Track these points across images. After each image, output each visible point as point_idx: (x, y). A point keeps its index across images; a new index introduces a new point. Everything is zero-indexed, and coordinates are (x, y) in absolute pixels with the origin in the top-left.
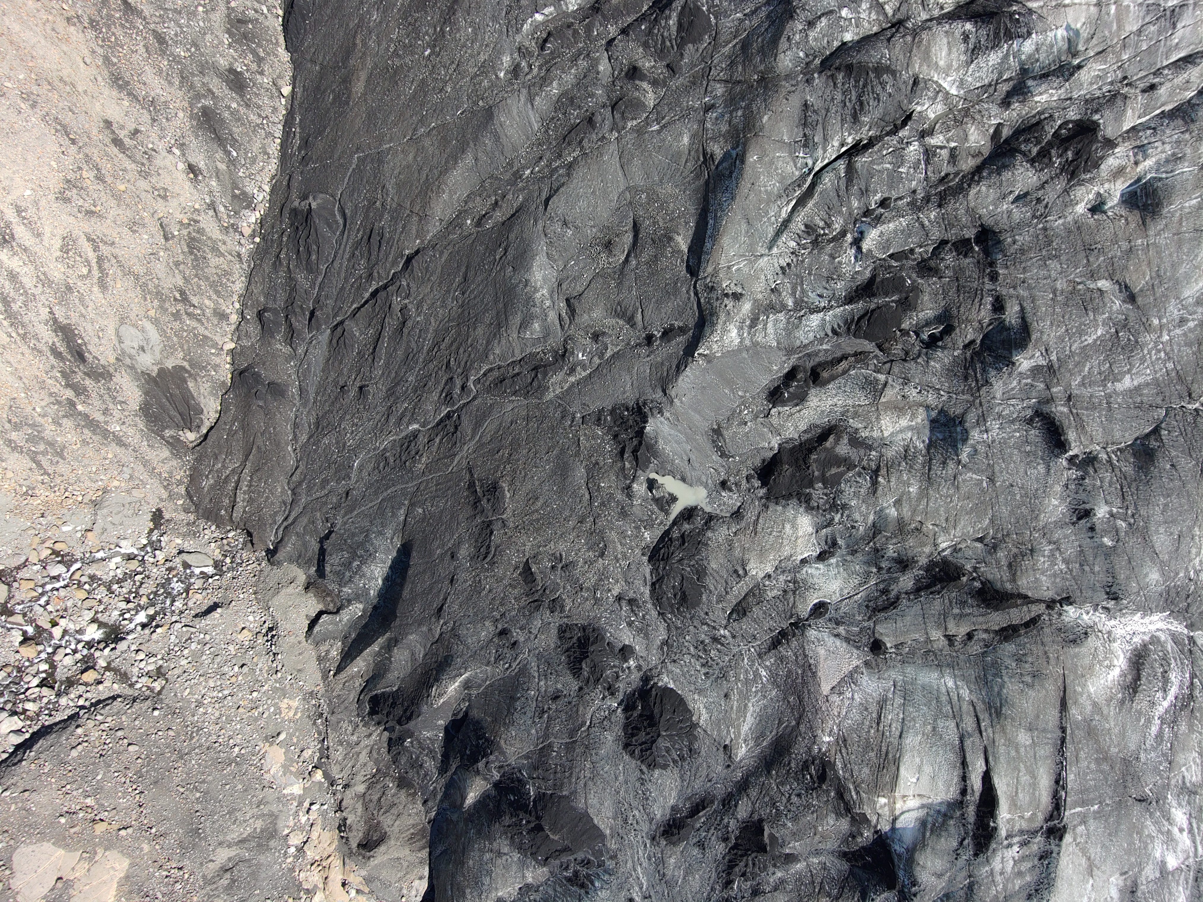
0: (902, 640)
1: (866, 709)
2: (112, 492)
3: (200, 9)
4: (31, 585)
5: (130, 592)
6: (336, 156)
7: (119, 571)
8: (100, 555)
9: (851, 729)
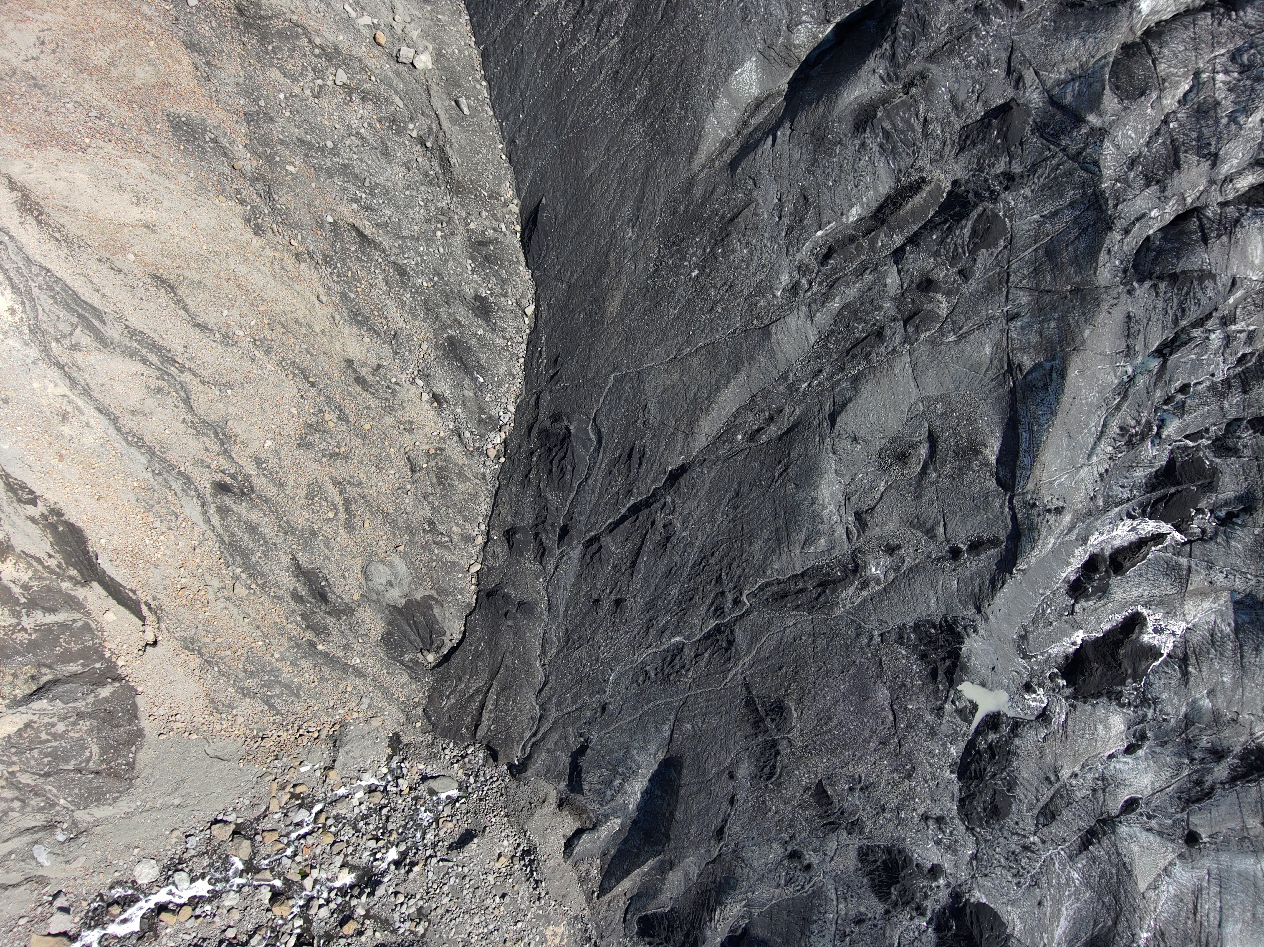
0: (1218, 829)
1: (1181, 900)
2: (351, 725)
3: (439, 233)
4: (275, 836)
5: (377, 828)
6: (590, 376)
7: (363, 807)
8: (342, 791)
9: (1167, 922)
